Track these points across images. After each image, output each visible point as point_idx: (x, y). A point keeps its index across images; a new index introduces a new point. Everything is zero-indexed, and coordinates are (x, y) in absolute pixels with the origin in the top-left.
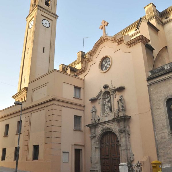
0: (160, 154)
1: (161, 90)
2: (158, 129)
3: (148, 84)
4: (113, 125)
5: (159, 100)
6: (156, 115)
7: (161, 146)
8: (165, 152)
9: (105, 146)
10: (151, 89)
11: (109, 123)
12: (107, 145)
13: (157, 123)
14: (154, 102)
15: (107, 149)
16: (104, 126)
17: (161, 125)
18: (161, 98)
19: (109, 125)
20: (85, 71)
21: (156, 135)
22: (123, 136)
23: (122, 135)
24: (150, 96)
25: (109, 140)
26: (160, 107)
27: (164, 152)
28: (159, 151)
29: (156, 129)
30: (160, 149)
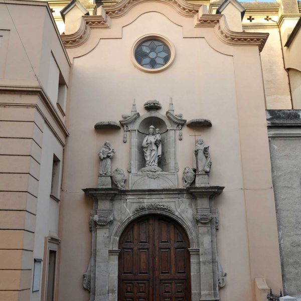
0: (288, 276)
1: (297, 154)
2: (285, 227)
3: (271, 136)
4: (177, 202)
5: (291, 172)
6: (284, 199)
7: (291, 261)
8: (298, 272)
9: (136, 248)
10: (276, 147)
11: (163, 196)
12: (146, 247)
13: (284, 213)
14: (280, 174)
15: (143, 257)
16: (145, 200)
17: (293, 220)
18: (295, 169)
19: (164, 200)
20: (79, 45)
21: (282, 238)
22: (206, 230)
23: (202, 229)
24: (273, 159)
25: (151, 236)
26: (292, 184)
27: (296, 271)
28: (286, 269)
29: (281, 227)
30: (288, 265)
